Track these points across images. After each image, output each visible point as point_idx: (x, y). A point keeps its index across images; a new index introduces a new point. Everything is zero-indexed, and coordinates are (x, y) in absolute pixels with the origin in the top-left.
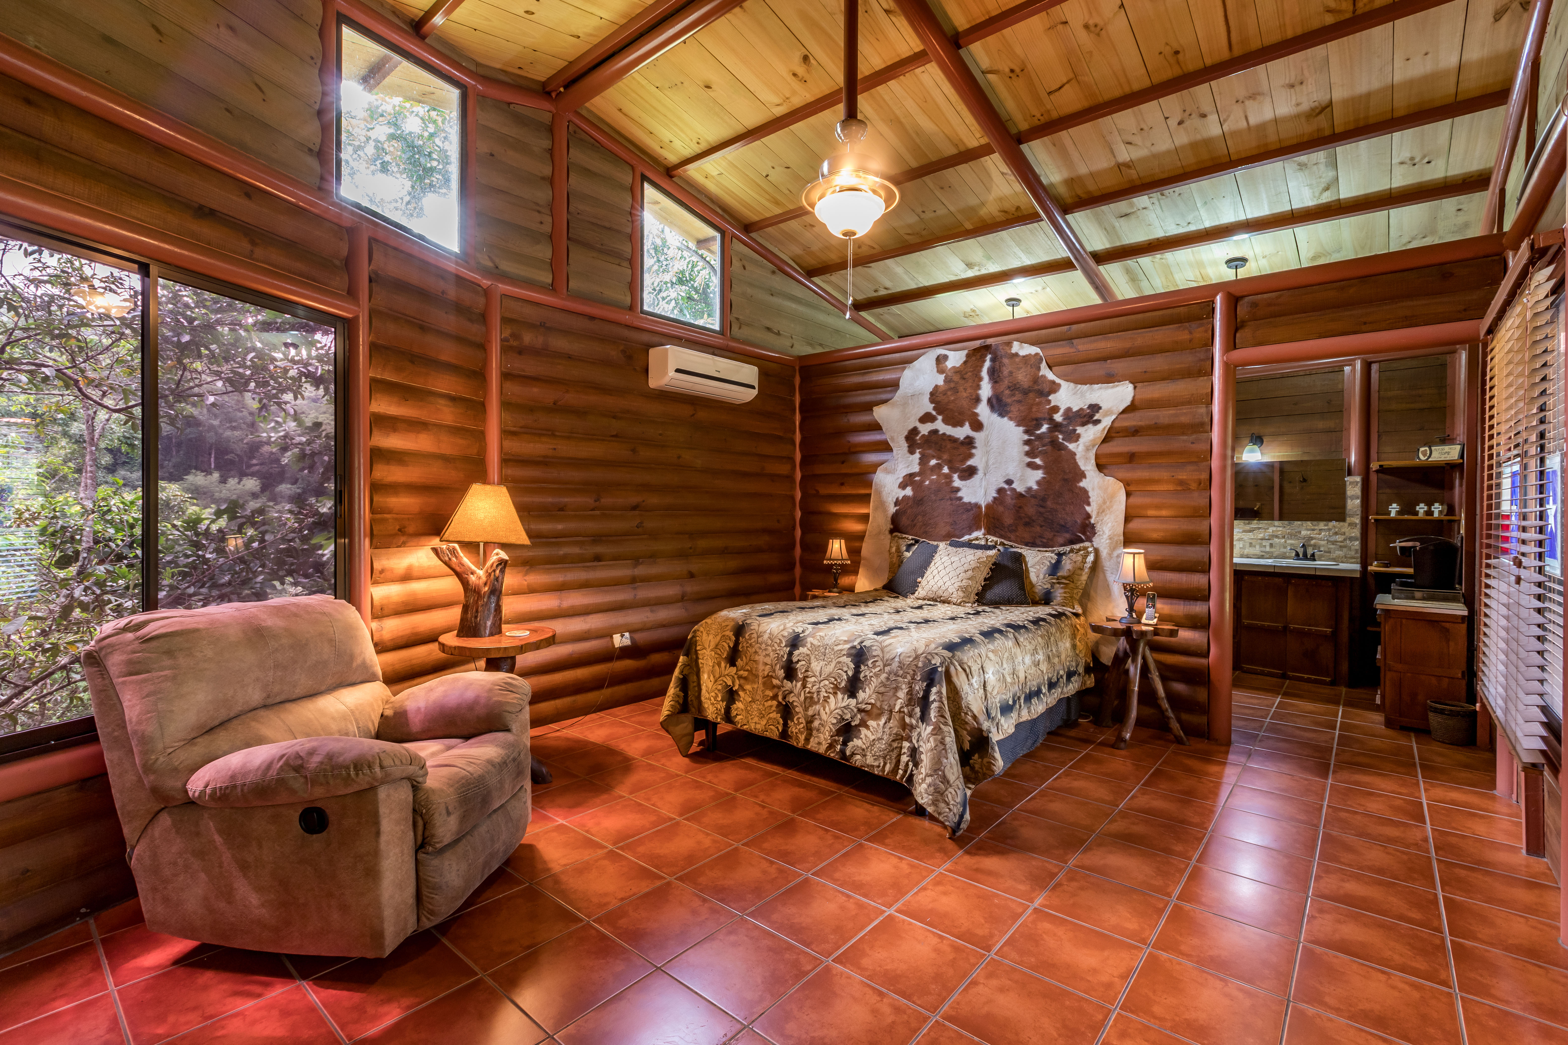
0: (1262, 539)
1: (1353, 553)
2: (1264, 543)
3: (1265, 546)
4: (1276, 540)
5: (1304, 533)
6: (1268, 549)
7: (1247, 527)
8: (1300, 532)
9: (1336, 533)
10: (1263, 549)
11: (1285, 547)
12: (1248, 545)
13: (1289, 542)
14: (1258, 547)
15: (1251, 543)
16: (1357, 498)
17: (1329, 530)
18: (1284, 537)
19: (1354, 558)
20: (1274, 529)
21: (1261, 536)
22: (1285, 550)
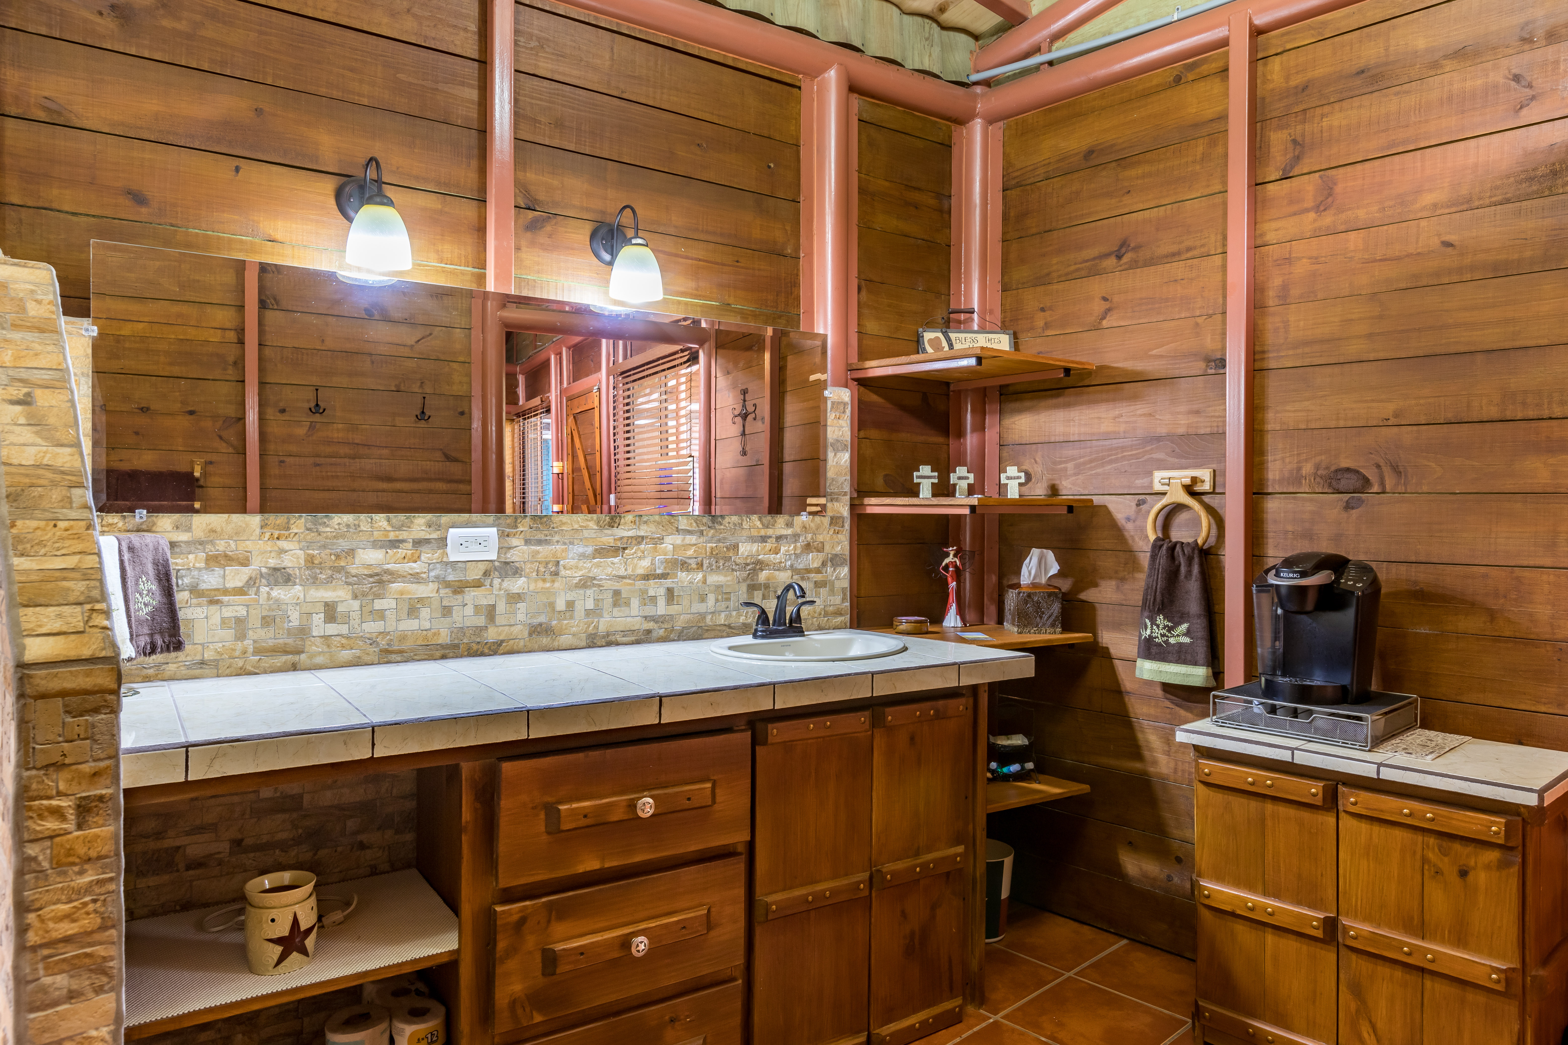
0: (646, 577)
1: (837, 599)
2: (657, 589)
3: (653, 599)
4: (683, 576)
5: (746, 549)
6: (661, 609)
7: (608, 538)
8: (736, 547)
9: (808, 547)
10: (649, 611)
11: (703, 599)
12: (608, 599)
13: (714, 579)
14: (635, 603)
15: (617, 593)
16: (845, 448)
17: (796, 536)
18: (700, 565)
19: (839, 613)
20: (678, 539)
21: (644, 564)
22: (700, 608)
